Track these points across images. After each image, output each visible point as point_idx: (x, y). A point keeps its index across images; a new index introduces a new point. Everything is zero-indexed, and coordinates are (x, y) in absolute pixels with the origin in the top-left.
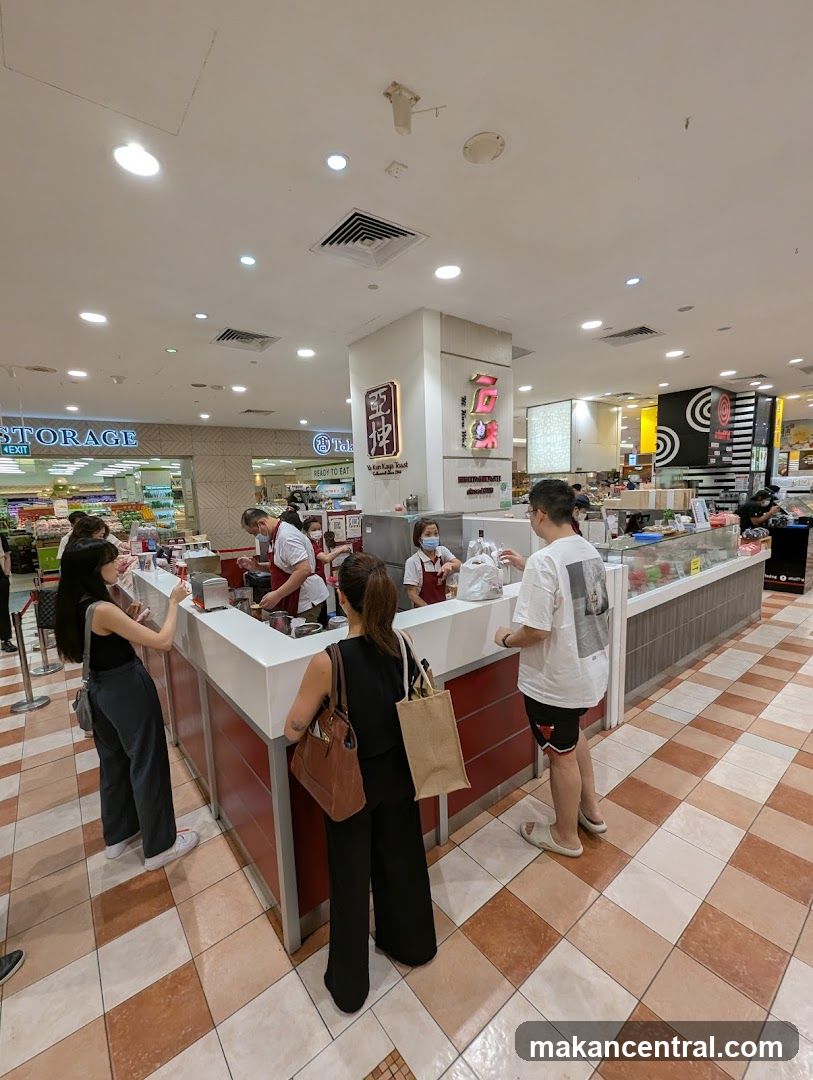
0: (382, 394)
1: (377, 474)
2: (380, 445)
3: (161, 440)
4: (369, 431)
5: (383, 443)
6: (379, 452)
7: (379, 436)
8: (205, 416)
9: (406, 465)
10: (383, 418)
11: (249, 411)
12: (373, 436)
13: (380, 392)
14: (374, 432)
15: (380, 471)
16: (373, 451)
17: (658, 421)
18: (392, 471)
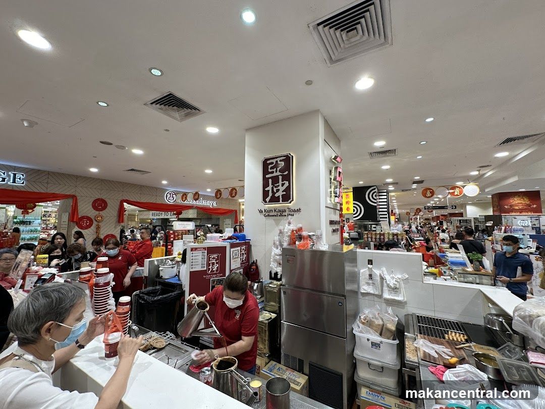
0: (280, 161)
1: (268, 215)
2: (276, 195)
3: (47, 183)
4: (265, 185)
5: (280, 194)
6: (275, 200)
7: (275, 190)
8: (94, 170)
9: (299, 210)
10: (280, 177)
11: (132, 170)
12: (269, 188)
13: (278, 159)
14: (271, 186)
15: (271, 214)
16: (268, 200)
17: (354, 199)
18: (284, 214)
